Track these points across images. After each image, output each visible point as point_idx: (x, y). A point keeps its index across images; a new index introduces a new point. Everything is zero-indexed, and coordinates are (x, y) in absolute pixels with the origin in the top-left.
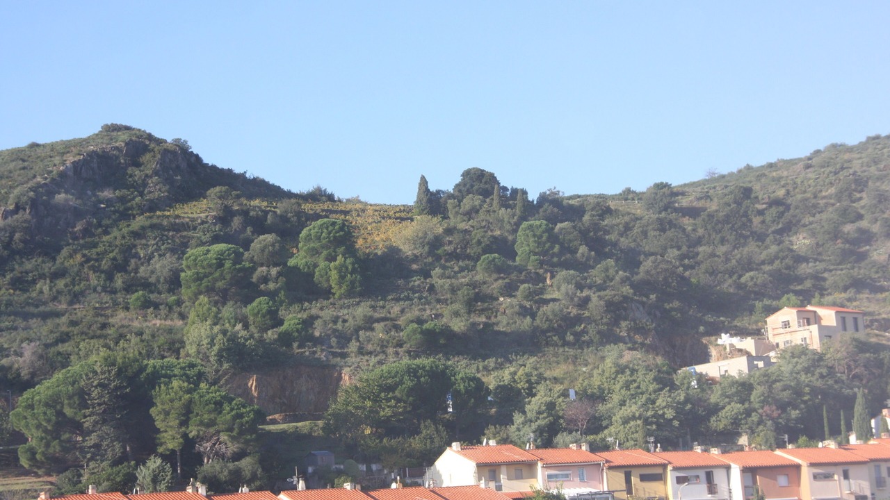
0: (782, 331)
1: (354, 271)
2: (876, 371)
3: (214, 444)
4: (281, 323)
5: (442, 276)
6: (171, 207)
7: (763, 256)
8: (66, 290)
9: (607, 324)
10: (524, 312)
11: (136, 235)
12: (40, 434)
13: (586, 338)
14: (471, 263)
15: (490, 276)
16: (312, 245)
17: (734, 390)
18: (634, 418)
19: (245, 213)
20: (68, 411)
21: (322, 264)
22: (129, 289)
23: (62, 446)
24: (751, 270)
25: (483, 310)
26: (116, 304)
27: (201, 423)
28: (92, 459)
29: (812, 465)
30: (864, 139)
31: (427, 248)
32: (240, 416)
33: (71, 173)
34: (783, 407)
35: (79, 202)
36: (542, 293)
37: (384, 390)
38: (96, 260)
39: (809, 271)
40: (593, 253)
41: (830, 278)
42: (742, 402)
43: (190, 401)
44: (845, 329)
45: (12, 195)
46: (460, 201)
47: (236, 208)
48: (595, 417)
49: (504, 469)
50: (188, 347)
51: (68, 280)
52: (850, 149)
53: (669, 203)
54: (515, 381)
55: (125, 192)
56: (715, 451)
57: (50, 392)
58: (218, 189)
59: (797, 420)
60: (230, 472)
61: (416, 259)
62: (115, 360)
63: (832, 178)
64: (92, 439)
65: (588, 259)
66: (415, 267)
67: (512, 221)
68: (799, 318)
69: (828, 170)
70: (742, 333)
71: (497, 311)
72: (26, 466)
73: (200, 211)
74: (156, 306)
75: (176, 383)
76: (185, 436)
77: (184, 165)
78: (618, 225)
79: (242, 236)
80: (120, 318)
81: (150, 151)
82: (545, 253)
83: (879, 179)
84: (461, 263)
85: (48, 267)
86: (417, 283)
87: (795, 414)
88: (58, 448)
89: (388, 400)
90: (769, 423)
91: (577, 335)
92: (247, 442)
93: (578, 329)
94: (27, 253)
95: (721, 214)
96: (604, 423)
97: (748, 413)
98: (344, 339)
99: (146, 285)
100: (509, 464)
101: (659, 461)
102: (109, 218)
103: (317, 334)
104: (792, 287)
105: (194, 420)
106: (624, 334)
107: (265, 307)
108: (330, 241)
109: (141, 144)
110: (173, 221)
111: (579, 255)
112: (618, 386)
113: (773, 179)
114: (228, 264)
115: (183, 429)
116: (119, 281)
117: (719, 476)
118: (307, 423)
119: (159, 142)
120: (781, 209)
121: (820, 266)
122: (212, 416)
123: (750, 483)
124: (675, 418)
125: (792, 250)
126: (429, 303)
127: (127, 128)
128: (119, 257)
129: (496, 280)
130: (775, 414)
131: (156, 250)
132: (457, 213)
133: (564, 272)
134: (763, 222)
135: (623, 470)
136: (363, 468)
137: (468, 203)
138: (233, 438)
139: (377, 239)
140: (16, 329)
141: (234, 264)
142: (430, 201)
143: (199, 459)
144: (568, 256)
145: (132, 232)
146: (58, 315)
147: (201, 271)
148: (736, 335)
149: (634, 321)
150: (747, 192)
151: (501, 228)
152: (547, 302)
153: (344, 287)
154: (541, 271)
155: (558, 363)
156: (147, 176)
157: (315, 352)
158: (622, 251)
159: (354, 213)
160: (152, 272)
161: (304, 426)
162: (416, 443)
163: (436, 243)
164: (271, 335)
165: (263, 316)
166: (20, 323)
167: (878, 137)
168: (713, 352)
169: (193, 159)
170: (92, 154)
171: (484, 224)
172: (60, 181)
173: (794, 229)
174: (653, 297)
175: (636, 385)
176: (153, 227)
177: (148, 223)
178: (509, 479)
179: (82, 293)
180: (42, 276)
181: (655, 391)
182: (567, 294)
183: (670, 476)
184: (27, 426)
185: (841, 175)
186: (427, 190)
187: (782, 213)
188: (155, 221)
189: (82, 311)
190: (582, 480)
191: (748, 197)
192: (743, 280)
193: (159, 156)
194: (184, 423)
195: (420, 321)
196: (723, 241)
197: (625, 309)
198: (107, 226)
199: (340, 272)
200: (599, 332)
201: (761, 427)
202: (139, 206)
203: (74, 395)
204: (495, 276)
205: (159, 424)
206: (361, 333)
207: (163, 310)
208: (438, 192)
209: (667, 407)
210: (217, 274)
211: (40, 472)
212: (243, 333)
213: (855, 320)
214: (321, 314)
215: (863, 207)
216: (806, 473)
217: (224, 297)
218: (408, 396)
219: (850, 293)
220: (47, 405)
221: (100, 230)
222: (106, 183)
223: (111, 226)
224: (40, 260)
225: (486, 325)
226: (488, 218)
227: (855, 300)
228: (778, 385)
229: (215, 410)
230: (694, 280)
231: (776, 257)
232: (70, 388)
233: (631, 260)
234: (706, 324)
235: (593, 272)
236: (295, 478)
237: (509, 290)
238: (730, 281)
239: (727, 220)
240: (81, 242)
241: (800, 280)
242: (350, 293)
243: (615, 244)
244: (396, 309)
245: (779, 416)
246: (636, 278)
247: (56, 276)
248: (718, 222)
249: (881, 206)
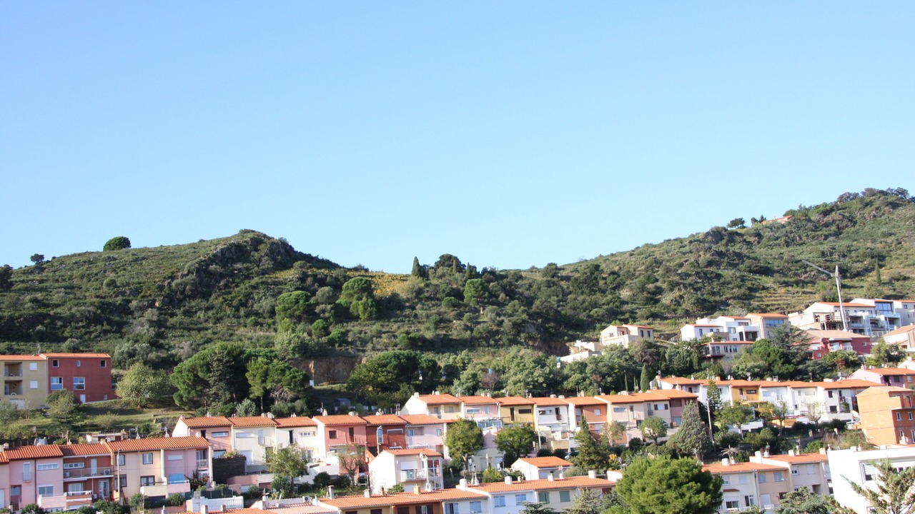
0: (609, 338)
1: (372, 306)
2: (656, 358)
3: (281, 393)
4: (329, 333)
5: (422, 309)
6: (274, 273)
7: (603, 301)
8: (213, 316)
9: (514, 335)
10: (467, 328)
11: (254, 287)
12: (185, 387)
13: (501, 342)
14: (439, 303)
15: (449, 309)
16: (349, 292)
17: (577, 367)
18: (520, 381)
19: (315, 276)
20: (200, 375)
21: (354, 302)
22: (247, 316)
23: (196, 393)
24: (596, 307)
25: (444, 327)
26: (239, 324)
27: (273, 381)
28: (213, 401)
29: (613, 403)
30: (662, 241)
31: (414, 294)
32: (295, 377)
33: (219, 255)
34: (603, 376)
35: (223, 270)
36: (477, 318)
37: (381, 367)
38: (230, 301)
39: (629, 309)
40: (508, 298)
41: (639, 313)
42: (581, 373)
43: (267, 369)
44: (643, 336)
45: (186, 266)
46: (436, 270)
47: (310, 273)
48: (499, 382)
49: (442, 407)
50: (276, 346)
51: (215, 311)
52: (655, 246)
53: (555, 273)
54: (455, 363)
55: (249, 265)
56: (561, 397)
57: (191, 364)
58: (299, 262)
59: (611, 383)
60: (289, 408)
61: (408, 300)
62: (227, 347)
63: (644, 261)
64: (213, 390)
65: (505, 300)
66: (407, 304)
67: (463, 280)
68: (618, 331)
69: (642, 256)
70: (588, 340)
71: (452, 327)
72: (178, 405)
73: (290, 274)
74: (262, 325)
75: (260, 359)
76: (265, 388)
77: (283, 251)
78: (525, 284)
79: (312, 288)
80: (241, 330)
81: (264, 243)
82: (480, 297)
83: (668, 261)
84: (433, 302)
85: (204, 304)
86: (408, 313)
87: (609, 379)
88: (194, 395)
89: (383, 372)
90: (595, 384)
91: (496, 341)
92: (299, 392)
93: (497, 338)
94: (193, 297)
95: (581, 278)
96: (504, 385)
97: (584, 379)
98: (364, 342)
99: (257, 314)
100: (445, 404)
101: (529, 402)
102: (239, 278)
103: (350, 340)
104: (618, 317)
105: (270, 379)
106: (522, 340)
107: (321, 325)
108: (359, 290)
109: (258, 240)
110: (274, 280)
111: (500, 298)
112: (513, 365)
113: (613, 261)
114: (301, 302)
115: (264, 384)
116: (242, 312)
117: (563, 411)
118: (338, 385)
119: (269, 238)
120: (615, 276)
121: (634, 306)
122: (280, 377)
123: (579, 414)
124: (543, 382)
125: (620, 298)
126: (414, 324)
127: (253, 231)
128: (243, 299)
129: (452, 311)
130: (599, 380)
131: (264, 295)
132: (434, 277)
133: (490, 307)
134: (606, 283)
135: (509, 407)
136: (367, 408)
137: (440, 271)
138: (291, 389)
139: (388, 290)
140: (183, 336)
141: (305, 302)
142: (419, 270)
143: (272, 401)
144: (494, 299)
145: (251, 286)
146: (207, 329)
147: (287, 305)
148: (585, 341)
149: (528, 333)
150: (597, 267)
151: (457, 284)
152: (479, 323)
153: (366, 314)
154: (478, 307)
155: (484, 356)
156: (261, 256)
157: (347, 349)
158: (525, 297)
159: (377, 277)
160: (261, 307)
161: (336, 387)
162: (397, 395)
163: (419, 292)
164: (324, 339)
165: (320, 330)
166: (186, 333)
167: (670, 240)
168: (572, 350)
169: (288, 248)
170: (232, 245)
171: (447, 281)
172: (214, 259)
173: (621, 287)
174: (540, 321)
175: (523, 364)
176: (262, 283)
177: (260, 281)
178: (445, 412)
179: (221, 318)
180: (201, 309)
181: (533, 367)
182: (491, 318)
183: (536, 410)
184: (178, 383)
185: (649, 259)
186: (418, 264)
187: (616, 278)
188: (264, 280)
189: (221, 327)
190: (486, 412)
191: (598, 270)
192: (591, 313)
193: (269, 246)
194: (264, 381)
195: (408, 333)
196: (582, 293)
197: (523, 327)
198: (238, 283)
199: (364, 306)
200: (508, 339)
201: (591, 387)
202: (256, 272)
203: (203, 365)
204: (451, 309)
205: (250, 382)
206: (374, 339)
207: (265, 327)
208: (424, 266)
209: (539, 376)
210: (295, 307)
211: (186, 408)
212: (308, 338)
213: (649, 332)
214: (353, 329)
215: (658, 275)
216: (610, 408)
217: (299, 319)
218: (394, 370)
219: (650, 320)
220: (189, 371)
221: (234, 285)
222: (238, 260)
223: (240, 283)
224: (200, 300)
225: (445, 335)
226: (450, 278)
227: (652, 324)
228: (601, 364)
229: (281, 374)
230: (563, 312)
231: (611, 302)
232: (201, 361)
233: (529, 302)
234: (568, 335)
235: (507, 307)
236: (322, 409)
237: (459, 316)
238: (584, 313)
239: (585, 281)
240: (223, 291)
241: (623, 313)
242: (370, 318)
243: (522, 294)
244: (395, 327)
245: (601, 381)
246: (531, 311)
247: (208, 309)
248: (580, 283)
249: (668, 274)
